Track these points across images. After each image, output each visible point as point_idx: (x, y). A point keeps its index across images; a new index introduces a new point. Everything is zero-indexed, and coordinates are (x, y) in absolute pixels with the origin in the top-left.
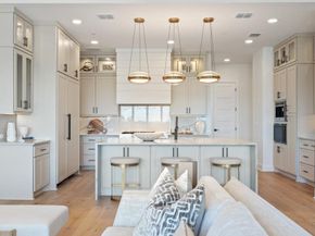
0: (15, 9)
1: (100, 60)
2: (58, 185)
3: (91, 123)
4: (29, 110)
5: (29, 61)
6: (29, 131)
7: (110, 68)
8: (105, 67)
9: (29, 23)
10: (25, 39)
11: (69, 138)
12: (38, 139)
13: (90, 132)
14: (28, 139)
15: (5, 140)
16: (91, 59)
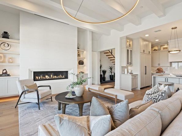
0: (126, 37)
1: (161, 46)
2: (141, 89)
3: (158, 69)
4: (131, 65)
5: (131, 51)
6: (131, 71)
7: (166, 48)
8: (164, 48)
9: (131, 40)
10: (130, 45)
11: (146, 74)
12: (134, 74)
13: (157, 72)
14: (131, 73)
15: (124, 73)
16: (157, 46)
